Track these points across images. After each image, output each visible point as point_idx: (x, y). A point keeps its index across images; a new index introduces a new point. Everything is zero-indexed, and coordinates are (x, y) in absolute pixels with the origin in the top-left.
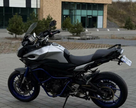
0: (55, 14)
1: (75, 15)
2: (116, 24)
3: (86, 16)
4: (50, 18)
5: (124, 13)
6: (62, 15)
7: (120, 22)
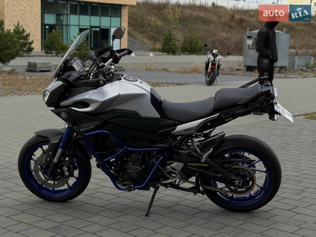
0: (28, 22)
1: (67, 25)
2: (145, 43)
3: (89, 27)
4: (21, 30)
5: (158, 24)
6: (43, 25)
7: (150, 40)
